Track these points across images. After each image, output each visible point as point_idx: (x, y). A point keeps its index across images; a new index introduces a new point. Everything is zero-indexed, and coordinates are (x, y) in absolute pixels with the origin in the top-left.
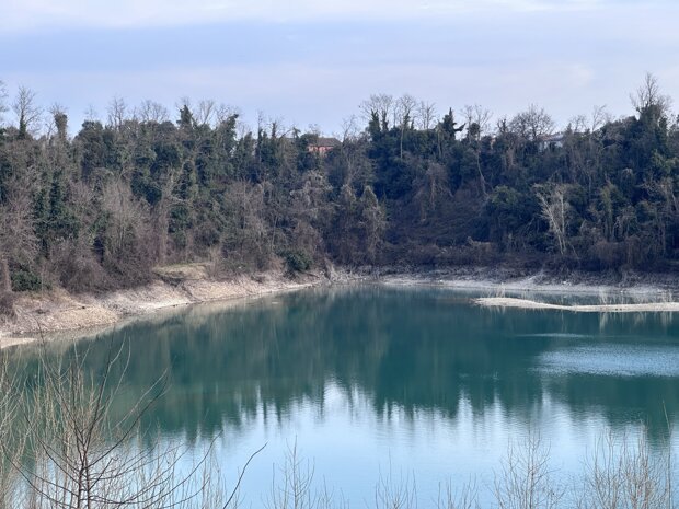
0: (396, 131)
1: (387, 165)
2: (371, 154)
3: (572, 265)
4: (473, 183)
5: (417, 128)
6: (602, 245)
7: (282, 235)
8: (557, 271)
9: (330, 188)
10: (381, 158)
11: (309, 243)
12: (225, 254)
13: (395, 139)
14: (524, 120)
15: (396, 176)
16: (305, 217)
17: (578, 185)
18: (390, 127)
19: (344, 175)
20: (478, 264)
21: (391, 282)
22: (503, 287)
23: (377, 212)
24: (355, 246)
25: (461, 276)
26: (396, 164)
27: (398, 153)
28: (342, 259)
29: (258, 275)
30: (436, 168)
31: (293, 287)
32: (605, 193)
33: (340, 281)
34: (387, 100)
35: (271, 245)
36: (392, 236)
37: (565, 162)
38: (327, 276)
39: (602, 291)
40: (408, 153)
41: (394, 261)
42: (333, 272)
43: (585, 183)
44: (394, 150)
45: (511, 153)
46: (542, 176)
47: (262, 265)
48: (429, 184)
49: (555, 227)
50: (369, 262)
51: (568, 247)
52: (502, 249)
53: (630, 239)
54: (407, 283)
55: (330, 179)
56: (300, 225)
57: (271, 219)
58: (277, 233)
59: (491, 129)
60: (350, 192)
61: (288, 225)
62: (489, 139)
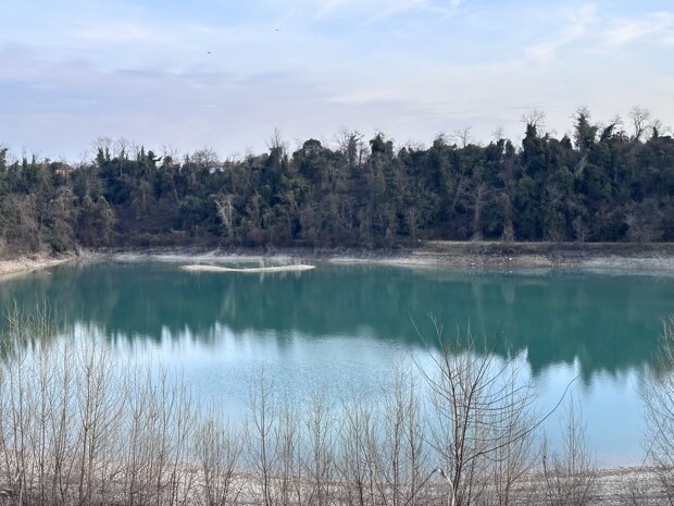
0: (116, 160)
1: (111, 182)
2: (102, 176)
3: (237, 244)
4: (169, 194)
5: (130, 159)
6: (255, 232)
7: (46, 229)
8: (228, 248)
9: (76, 197)
10: (107, 179)
11: (65, 231)
12: (9, 242)
13: (117, 166)
14: (200, 155)
15: (117, 190)
16: (61, 216)
17: (237, 195)
18: (112, 158)
19: (84, 189)
20: (178, 244)
21: (120, 257)
22: (194, 258)
23: (109, 213)
24: (95, 235)
25: (167, 252)
26: (118, 182)
27: (119, 175)
28: (88, 243)
29: (32, 255)
30: (145, 185)
31: (55, 262)
32: (255, 199)
33: (86, 257)
34: (108, 140)
35: (40, 235)
36: (118, 228)
37: (229, 181)
38: (77, 254)
39: (259, 259)
40: (126, 175)
41: (121, 244)
42: (81, 252)
43: (241, 193)
44: (116, 173)
45: (193, 175)
46: (215, 190)
47: (34, 249)
48: (142, 195)
49: (226, 222)
50: (105, 245)
51: (234, 233)
52: (192, 235)
53: (272, 228)
54: (131, 257)
55: (76, 192)
56: (58, 222)
57: (40, 219)
58: (43, 227)
59: (179, 160)
60: (90, 200)
61: (51, 221)
62: (178, 166)
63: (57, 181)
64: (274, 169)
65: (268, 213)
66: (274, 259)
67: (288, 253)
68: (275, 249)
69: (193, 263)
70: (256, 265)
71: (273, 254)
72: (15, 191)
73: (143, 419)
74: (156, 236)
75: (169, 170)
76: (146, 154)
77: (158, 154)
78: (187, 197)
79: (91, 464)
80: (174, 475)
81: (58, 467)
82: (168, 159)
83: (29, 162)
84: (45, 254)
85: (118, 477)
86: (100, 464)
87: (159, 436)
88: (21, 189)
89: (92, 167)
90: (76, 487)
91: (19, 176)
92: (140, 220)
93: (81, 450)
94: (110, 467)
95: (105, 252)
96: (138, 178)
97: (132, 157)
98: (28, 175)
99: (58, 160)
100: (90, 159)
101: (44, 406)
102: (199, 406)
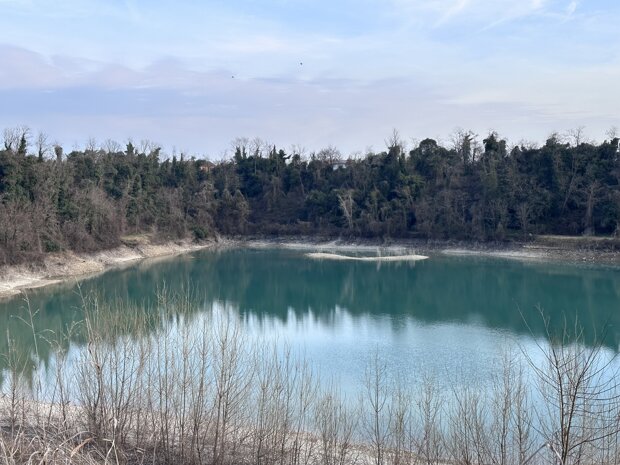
0: (251, 158)
1: (247, 178)
2: (239, 172)
3: (357, 235)
4: (297, 188)
5: (264, 157)
6: (373, 224)
7: (191, 218)
8: (348, 238)
9: (216, 191)
10: (243, 174)
11: (206, 220)
12: (159, 230)
13: (252, 163)
14: (325, 153)
15: (252, 185)
16: (203, 207)
17: (358, 190)
18: (248, 156)
19: (223, 183)
20: (303, 234)
21: (253, 245)
22: (317, 247)
23: (244, 205)
24: (231, 224)
25: (293, 241)
26: (253, 178)
27: (254, 171)
28: (225, 232)
29: (178, 241)
30: (276, 180)
31: (198, 247)
32: (374, 194)
33: (224, 244)
34: (245, 141)
35: (186, 224)
36: (252, 218)
37: (350, 177)
38: (216, 241)
39: (376, 249)
40: (259, 171)
41: (254, 233)
42: (219, 239)
43: (361, 188)
44: (251, 169)
45: (318, 171)
46: (338, 185)
47: (180, 235)
48: (273, 189)
49: (347, 214)
50: (240, 233)
51: (354, 224)
52: (316, 225)
53: (389, 221)
54: (262, 245)
55: (216, 186)
56: (201, 212)
57: (185, 209)
58: (188, 216)
59: (307, 158)
60: (228, 193)
61: (195, 212)
62: (305, 163)
63: (201, 177)
64: (391, 166)
65: (386, 207)
66: (390, 249)
67: (404, 244)
68: (391, 240)
69: (316, 251)
70: (374, 254)
71: (390, 244)
72: (165, 184)
73: (270, 390)
74: (284, 226)
75: (297, 167)
76: (278, 152)
77: (288, 152)
78: (313, 191)
79: (223, 428)
80: (296, 443)
81: (196, 428)
82: (297, 157)
83: (178, 159)
84: (190, 240)
85: (247, 441)
86: (232, 429)
87: (283, 406)
88: (171, 183)
89: (231, 164)
90: (211, 447)
91: (169, 171)
92: (272, 211)
93: (216, 414)
94: (241, 431)
95: (240, 239)
96: (269, 174)
97: (265, 155)
98: (177, 171)
99: (202, 158)
100: (229, 156)
101: (185, 373)
102: (319, 381)
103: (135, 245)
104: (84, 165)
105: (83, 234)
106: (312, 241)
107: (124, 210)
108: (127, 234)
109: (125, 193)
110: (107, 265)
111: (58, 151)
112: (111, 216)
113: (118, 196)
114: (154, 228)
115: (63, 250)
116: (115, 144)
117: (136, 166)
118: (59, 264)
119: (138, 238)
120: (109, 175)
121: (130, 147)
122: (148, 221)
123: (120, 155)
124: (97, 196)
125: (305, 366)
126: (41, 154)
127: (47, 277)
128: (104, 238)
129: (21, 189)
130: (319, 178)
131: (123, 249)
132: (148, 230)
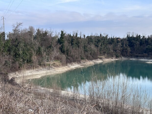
1: (130, 42)
2: (128, 40)
4: (143, 45)
7: (115, 52)
9: (122, 45)
10: (129, 41)
11: (119, 53)
12: (107, 55)
13: (131, 38)
15: (131, 44)
16: (118, 49)
19: (124, 43)
20: (145, 57)
21: (131, 59)
22: (149, 60)
23: (129, 49)
24: (125, 54)
25: (142, 58)
26: (132, 42)
27: (132, 40)
28: (124, 56)
29: (112, 58)
30: (138, 43)
31: (117, 59)
33: (124, 59)
34: (130, 33)
35: (114, 53)
36: (131, 52)
40: (133, 40)
41: (132, 56)
42: (122, 58)
44: (131, 40)
45: (150, 40)
47: (112, 56)
48: (137, 45)
50: (128, 56)
52: (149, 55)
54: (134, 59)
55: (122, 44)
57: (114, 50)
59: (147, 37)
60: (125, 46)
61: (116, 50)
62: (146, 38)
63: (118, 42)
69: (149, 61)
72: (109, 44)
73: (135, 97)
74: (140, 55)
75: (144, 39)
76: (138, 35)
77: (141, 35)
78: (148, 46)
79: (123, 105)
80: (142, 111)
81: (116, 104)
82: (144, 37)
83: (112, 38)
84: (115, 58)
85: (129, 109)
86: (125, 105)
87: (139, 101)
88: (110, 43)
89: (126, 39)
90: (120, 109)
91: (110, 41)
92: (136, 51)
93: (121, 101)
94: (128, 106)
95: (128, 58)
96: (136, 41)
97: (135, 36)
98: (112, 40)
99: (118, 37)
100: (125, 37)
101: (113, 90)
102: (149, 95)
103: (101, 58)
104: (90, 39)
105: (89, 55)
106: (148, 59)
107: (99, 50)
108: (100, 56)
109: (99, 46)
110: (95, 63)
111: (84, 36)
112: (96, 51)
113: (98, 46)
114: (106, 54)
115: (85, 59)
116: (97, 34)
117: (102, 39)
118: (84, 62)
119: (102, 57)
120: (96, 41)
121: (101, 35)
122: (104, 53)
123: (98, 37)
124: (93, 46)
125: (146, 91)
126: (80, 37)
127: (81, 65)
128: (94, 57)
129: (76, 45)
130: (150, 42)
131: (99, 59)
132: (104, 55)
